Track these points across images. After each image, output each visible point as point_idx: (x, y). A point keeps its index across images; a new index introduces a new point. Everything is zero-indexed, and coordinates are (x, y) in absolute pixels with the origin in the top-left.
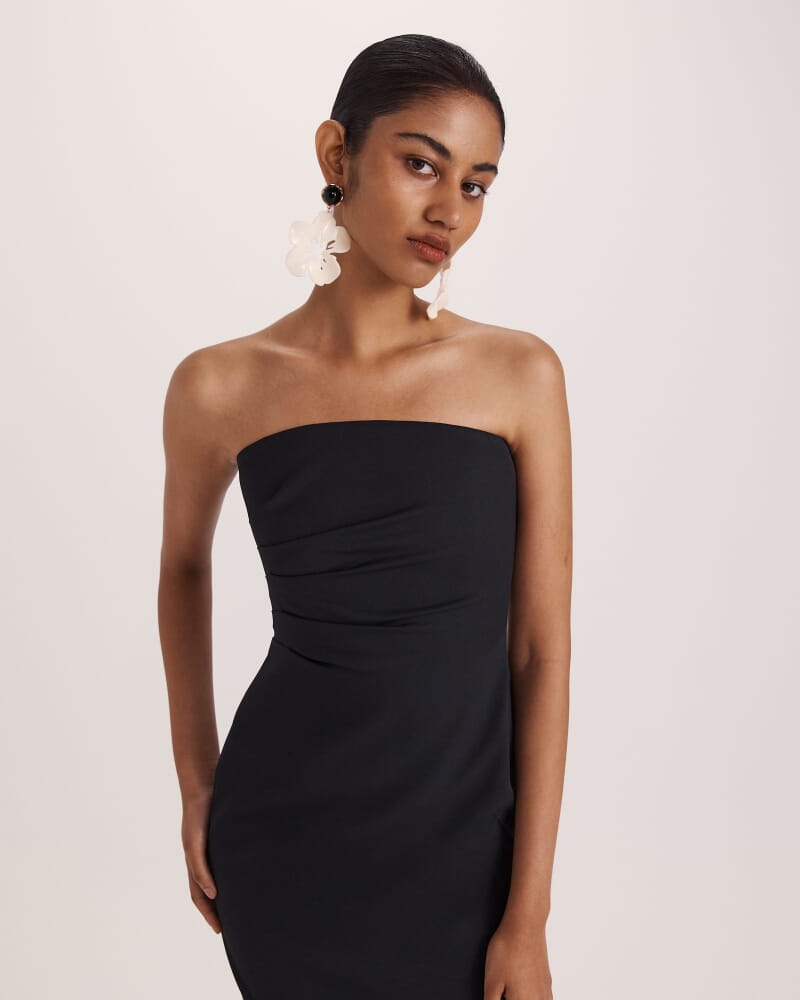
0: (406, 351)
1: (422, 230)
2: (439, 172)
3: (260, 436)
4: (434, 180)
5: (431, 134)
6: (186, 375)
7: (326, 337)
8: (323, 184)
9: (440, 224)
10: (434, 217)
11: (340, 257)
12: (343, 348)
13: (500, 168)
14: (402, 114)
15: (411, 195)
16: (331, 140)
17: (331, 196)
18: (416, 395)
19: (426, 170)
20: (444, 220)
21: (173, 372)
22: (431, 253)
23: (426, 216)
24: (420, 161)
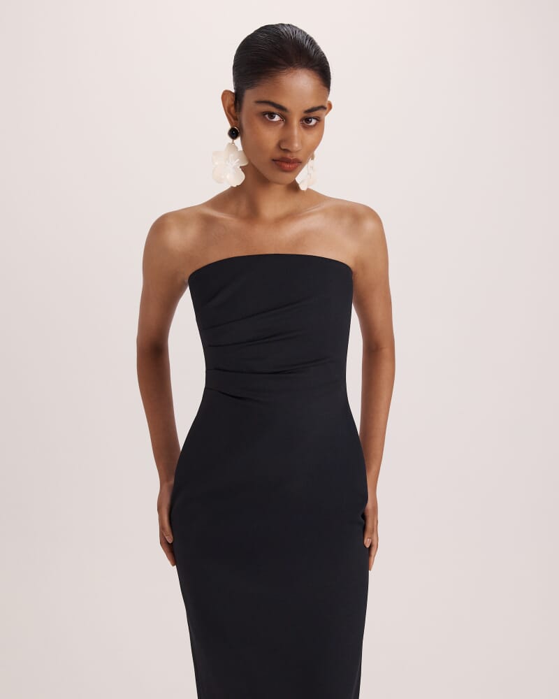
0: (292, 216)
1: (278, 155)
2: (284, 118)
3: (205, 264)
4: (282, 124)
5: (272, 99)
6: (159, 227)
7: (243, 208)
8: (229, 127)
9: (286, 151)
10: (283, 147)
11: (243, 169)
12: (253, 214)
15: (270, 136)
16: (228, 101)
17: (233, 133)
18: (299, 240)
19: (277, 118)
20: (290, 149)
21: (150, 227)
22: (288, 165)
23: (279, 146)
24: (272, 115)
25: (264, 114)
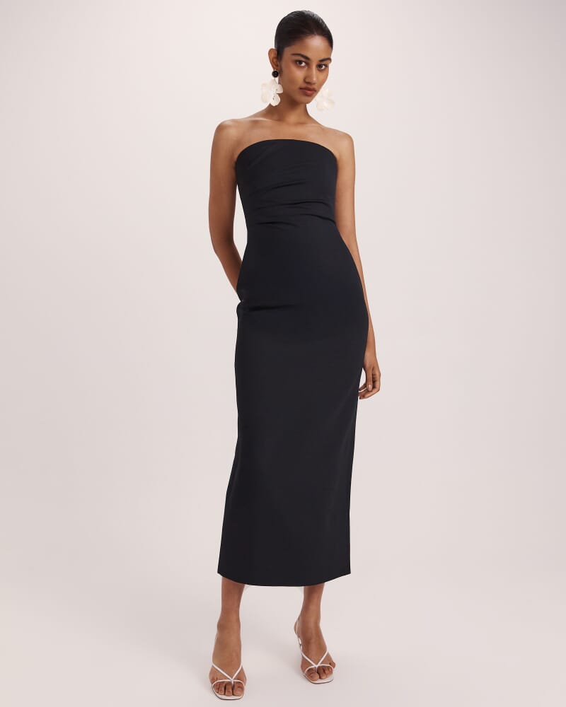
1: (304, 85)
2: (307, 64)
4: (306, 68)
5: (303, 53)
8: (272, 70)
10: (307, 80)
11: (280, 95)
13: (332, 58)
14: (293, 47)
15: (299, 74)
16: (273, 55)
17: (275, 74)
19: (303, 64)
20: (310, 82)
22: (309, 92)
23: (305, 81)
24: (301, 62)
25: (296, 61)
